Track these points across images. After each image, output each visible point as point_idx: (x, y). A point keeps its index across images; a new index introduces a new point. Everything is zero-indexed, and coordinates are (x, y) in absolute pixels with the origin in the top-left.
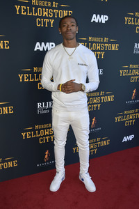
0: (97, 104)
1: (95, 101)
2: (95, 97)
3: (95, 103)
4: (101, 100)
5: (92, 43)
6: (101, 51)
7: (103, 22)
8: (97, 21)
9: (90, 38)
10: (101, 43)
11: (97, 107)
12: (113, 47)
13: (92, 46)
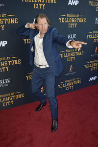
0: (73, 56)
2: (72, 52)
3: (72, 56)
4: (75, 54)
5: (69, 18)
6: (75, 23)
8: (72, 4)
9: (68, 15)
10: (75, 18)
11: (73, 59)
12: (83, 20)
13: (69, 20)
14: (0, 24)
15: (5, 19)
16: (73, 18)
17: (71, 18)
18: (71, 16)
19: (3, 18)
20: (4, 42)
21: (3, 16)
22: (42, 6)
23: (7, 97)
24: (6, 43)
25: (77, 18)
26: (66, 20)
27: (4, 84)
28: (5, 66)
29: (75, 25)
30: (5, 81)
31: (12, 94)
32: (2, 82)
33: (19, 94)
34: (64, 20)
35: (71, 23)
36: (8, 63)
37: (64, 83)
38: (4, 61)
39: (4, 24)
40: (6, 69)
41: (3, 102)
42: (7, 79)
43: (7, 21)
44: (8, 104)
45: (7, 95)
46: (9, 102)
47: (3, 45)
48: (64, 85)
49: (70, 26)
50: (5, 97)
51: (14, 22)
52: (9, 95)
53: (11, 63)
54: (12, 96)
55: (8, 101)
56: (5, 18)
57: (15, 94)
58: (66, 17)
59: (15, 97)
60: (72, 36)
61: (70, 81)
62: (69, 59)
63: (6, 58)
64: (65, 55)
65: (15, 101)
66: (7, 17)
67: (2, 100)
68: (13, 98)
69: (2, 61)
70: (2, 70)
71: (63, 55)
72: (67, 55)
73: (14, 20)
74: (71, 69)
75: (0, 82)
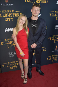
14: (10, 17)
15: (14, 14)
19: (12, 13)
21: (12, 12)
26: (55, 15)
27: (12, 55)
28: (13, 44)
30: (12, 53)
31: (16, 62)
32: (11, 54)
34: (53, 15)
35: (57, 17)
37: (51, 57)
40: (13, 46)
41: (11, 66)
42: (13, 52)
43: (15, 15)
44: (13, 68)
45: (13, 62)
46: (14, 67)
47: (12, 31)
48: (51, 58)
49: (57, 19)
50: (12, 63)
52: (15, 62)
54: (16, 63)
56: (13, 13)
58: (54, 13)
61: (55, 55)
62: (55, 41)
64: (53, 38)
66: (15, 13)
67: (10, 65)
68: (17, 64)
69: (11, 41)
70: (11, 46)
71: (51, 39)
72: (54, 38)
73: (20, 14)
74: (56, 48)
75: (9, 54)
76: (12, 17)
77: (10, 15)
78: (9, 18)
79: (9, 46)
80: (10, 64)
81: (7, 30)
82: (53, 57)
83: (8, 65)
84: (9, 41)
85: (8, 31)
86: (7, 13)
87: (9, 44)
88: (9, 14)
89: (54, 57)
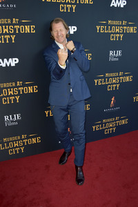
0: (116, 84)
1: (114, 81)
2: (114, 77)
3: (114, 84)
4: (120, 80)
5: (111, 26)
7: (122, 6)
8: (116, 6)
9: (109, 22)
10: (120, 26)
11: (116, 87)
12: (132, 30)
13: (111, 29)
14: (9, 34)
15: (17, 27)
16: (118, 26)
17: (115, 26)
18: (115, 23)
19: (14, 25)
20: (14, 59)
21: (14, 22)
22: (71, 9)
23: (15, 141)
24: (17, 61)
25: (123, 26)
26: (107, 29)
27: (12, 122)
28: (14, 95)
29: (120, 37)
30: (13, 117)
31: (23, 137)
32: (9, 118)
33: (33, 137)
34: (104, 29)
35: (114, 34)
36: (19, 91)
37: (102, 124)
38: (13, 87)
39: (14, 33)
40: (15, 100)
41: (10, 148)
43: (19, 29)
44: (16, 151)
45: (15, 138)
46: (17, 149)
47: (13, 65)
48: (102, 126)
49: (113, 37)
50: (13, 141)
51: (30, 31)
52: (19, 138)
53: (23, 91)
54: (22, 140)
55: (17, 147)
56: (16, 24)
57: (28, 138)
58: (107, 25)
59: (27, 142)
60: (116, 53)
61: (111, 120)
62: (110, 88)
63: (16, 84)
64: (105, 81)
65: (27, 147)
66: (20, 24)
67: (8, 145)
68: (24, 143)
69: (10, 88)
70: (10, 100)
71: (101, 82)
72: (108, 81)
73: (30, 27)
74: (112, 102)
75: (6, 118)
76: (13, 34)
77: (9, 30)
78: (7, 37)
79: (5, 101)
80: (8, 143)
81: (2, 62)
82: (105, 123)
83: (3, 146)
84: (7, 88)
85: (4, 65)
86: (2, 25)
87: (6, 97)
88: (6, 28)
89: (109, 122)
